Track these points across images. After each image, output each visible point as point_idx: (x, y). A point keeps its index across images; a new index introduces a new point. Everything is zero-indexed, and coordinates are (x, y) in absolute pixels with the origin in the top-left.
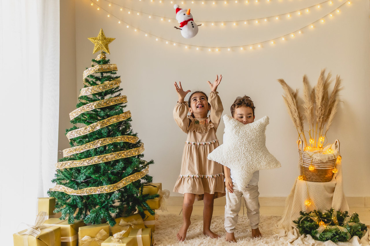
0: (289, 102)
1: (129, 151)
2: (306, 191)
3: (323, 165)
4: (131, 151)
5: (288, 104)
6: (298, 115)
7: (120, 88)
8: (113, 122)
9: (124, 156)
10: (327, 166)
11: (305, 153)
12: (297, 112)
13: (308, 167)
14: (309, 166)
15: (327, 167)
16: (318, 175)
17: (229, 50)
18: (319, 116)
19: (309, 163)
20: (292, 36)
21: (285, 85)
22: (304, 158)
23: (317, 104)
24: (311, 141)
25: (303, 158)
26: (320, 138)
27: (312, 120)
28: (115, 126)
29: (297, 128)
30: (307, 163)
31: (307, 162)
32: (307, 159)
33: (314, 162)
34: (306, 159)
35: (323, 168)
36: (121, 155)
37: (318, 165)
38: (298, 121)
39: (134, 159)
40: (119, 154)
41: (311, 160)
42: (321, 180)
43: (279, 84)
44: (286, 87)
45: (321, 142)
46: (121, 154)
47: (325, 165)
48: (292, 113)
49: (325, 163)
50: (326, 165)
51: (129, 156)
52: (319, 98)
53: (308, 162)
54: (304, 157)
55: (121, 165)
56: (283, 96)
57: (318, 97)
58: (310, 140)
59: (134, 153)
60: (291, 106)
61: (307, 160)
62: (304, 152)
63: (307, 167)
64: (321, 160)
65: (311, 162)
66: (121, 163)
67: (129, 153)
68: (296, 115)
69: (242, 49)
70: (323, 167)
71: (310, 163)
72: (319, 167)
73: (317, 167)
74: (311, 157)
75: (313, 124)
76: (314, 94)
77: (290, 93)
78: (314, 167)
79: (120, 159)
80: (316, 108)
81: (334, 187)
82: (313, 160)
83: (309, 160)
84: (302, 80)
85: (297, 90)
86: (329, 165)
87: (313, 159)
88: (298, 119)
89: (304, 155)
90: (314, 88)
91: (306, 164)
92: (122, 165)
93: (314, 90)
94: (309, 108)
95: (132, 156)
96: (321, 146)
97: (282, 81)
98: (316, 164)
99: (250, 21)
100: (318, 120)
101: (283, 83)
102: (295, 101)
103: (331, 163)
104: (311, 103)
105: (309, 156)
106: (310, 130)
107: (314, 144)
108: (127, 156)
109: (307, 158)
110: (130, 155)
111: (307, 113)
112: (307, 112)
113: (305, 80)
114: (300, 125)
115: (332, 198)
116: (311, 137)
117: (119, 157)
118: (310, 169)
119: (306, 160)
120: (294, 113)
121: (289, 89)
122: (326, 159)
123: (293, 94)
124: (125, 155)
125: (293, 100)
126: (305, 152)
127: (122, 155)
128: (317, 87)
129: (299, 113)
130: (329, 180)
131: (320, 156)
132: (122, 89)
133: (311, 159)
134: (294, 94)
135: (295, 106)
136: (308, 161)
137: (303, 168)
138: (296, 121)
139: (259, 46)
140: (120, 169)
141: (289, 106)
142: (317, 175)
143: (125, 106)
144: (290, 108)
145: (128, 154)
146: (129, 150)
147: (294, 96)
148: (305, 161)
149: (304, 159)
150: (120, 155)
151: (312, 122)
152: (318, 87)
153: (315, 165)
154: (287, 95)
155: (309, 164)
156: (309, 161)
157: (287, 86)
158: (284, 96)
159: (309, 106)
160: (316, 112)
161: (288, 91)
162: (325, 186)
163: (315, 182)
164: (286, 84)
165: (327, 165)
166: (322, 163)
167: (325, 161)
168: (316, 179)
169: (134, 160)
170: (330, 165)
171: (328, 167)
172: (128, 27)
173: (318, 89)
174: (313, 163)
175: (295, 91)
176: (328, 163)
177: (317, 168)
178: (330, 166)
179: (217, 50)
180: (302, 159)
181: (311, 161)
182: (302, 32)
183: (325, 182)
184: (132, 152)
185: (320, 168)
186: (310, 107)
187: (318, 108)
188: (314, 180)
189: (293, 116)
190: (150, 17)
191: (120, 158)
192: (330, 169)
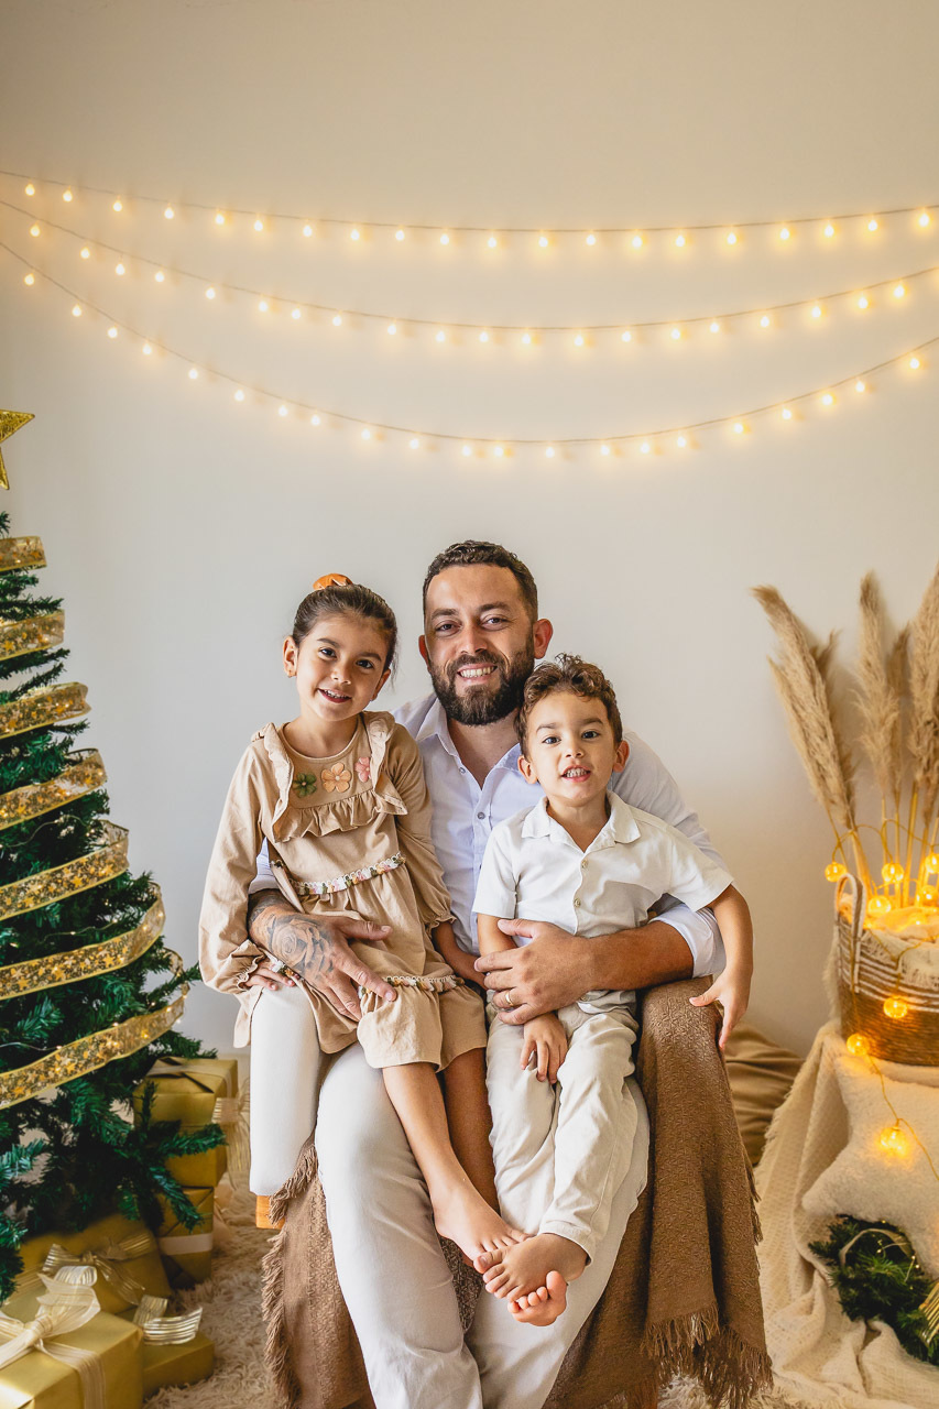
0: (795, 687)
1: (87, 953)
4: (96, 950)
5: (792, 697)
6: (836, 753)
7: (53, 650)
8: (10, 820)
9: (63, 975)
11: (869, 941)
12: (831, 738)
13: (881, 999)
14: (886, 997)
16: (922, 1037)
17: (550, 452)
18: (925, 761)
19: (884, 982)
20: (826, 401)
21: (785, 615)
22: (864, 959)
23: (915, 703)
24: (892, 874)
25: (858, 958)
26: (927, 859)
27: (893, 774)
28: (22, 837)
29: (829, 811)
30: (874, 983)
31: (875, 978)
32: (876, 965)
33: (911, 984)
34: (872, 963)
36: (48, 972)
37: (924, 994)
38: (834, 782)
39: (110, 983)
40: (37, 967)
41: (895, 972)
42: (933, 1055)
43: (758, 609)
44: (787, 623)
45: (931, 875)
46: (48, 966)
48: (806, 740)
51: (84, 976)
52: (925, 677)
53: (879, 980)
54: (862, 954)
55: (48, 1017)
56: (771, 662)
57: (921, 669)
58: (886, 867)
59: (108, 960)
60: (803, 708)
61: (877, 968)
62: (864, 932)
63: (876, 997)
66: (47, 1006)
67: (87, 961)
68: (826, 750)
69: (605, 450)
71: (894, 986)
72: (928, 1006)
73: (923, 1005)
74: (897, 961)
75: (896, 794)
76: (904, 656)
77: (802, 651)
78: (908, 1003)
79: (42, 991)
80: (913, 720)
82: (903, 975)
83: (884, 972)
84: (857, 594)
85: (831, 636)
87: (904, 971)
88: (832, 770)
89: (862, 946)
90: (906, 631)
91: (869, 985)
92: (53, 1015)
93: (903, 640)
94: (883, 723)
95: (100, 971)
96: (929, 897)
97: (770, 598)
98: (919, 993)
99: (645, 327)
100: (919, 776)
101: (773, 606)
102: (821, 687)
104: (890, 696)
105: (886, 954)
106: (884, 819)
107: (902, 885)
108: (77, 975)
109: (878, 962)
110: (91, 971)
111: (875, 745)
112: (873, 739)
113: (869, 596)
114: (842, 798)
116: (887, 851)
117: (38, 980)
118: (888, 1012)
119: (873, 970)
120: (819, 740)
121: (800, 633)
123: (813, 651)
124: (67, 971)
125: (813, 682)
126: (867, 933)
127: (55, 969)
128: (919, 625)
129: (838, 743)
132: (63, 653)
133: (896, 968)
134: (819, 653)
135: (824, 712)
136: (883, 975)
137: (855, 1000)
138: (823, 777)
139: (681, 442)
140: (45, 1035)
141: (794, 708)
142: (917, 1036)
143: (82, 726)
144: (799, 716)
145: (82, 966)
146: (87, 947)
147: (820, 661)
148: (867, 971)
149: (861, 962)
150: (42, 971)
151: (893, 786)
152: (924, 628)
154: (788, 658)
155: (884, 988)
156: (888, 977)
157: (790, 617)
158: (777, 661)
159: (883, 714)
160: (912, 739)
161: (794, 643)
163: (906, 1062)
164: (785, 609)
168: (912, 1054)
169: (113, 986)
172: (113, 333)
173: (923, 638)
174: (904, 985)
175: (824, 641)
177: (920, 1009)
179: (498, 452)
180: (853, 962)
181: (894, 975)
182: (872, 388)
184: (102, 953)
185: (932, 1010)
186: (887, 716)
187: (921, 724)
188: (901, 1056)
189: (810, 755)
190: (211, 294)
191: (44, 986)
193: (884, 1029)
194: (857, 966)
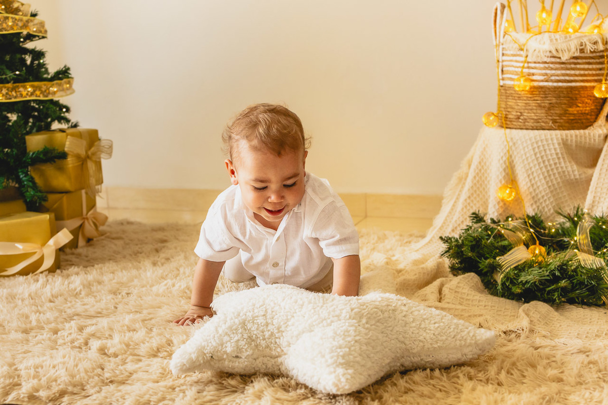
2: (504, 159)
3: (563, 72)
10: (576, 75)
11: (506, 41)
13: (514, 83)
14: (514, 80)
15: (576, 78)
16: (544, 107)
19: (516, 69)
22: (505, 58)
24: (542, 18)
25: (500, 60)
32: (511, 58)
33: (533, 65)
34: (508, 58)
35: (560, 84)
37: (544, 71)
41: (523, 59)
42: (554, 121)
47: (568, 72)
49: (569, 66)
50: (573, 72)
53: (513, 69)
58: (538, 13)
61: (511, 61)
62: (504, 37)
63: (512, 83)
64: (555, 53)
65: (521, 65)
70: (562, 78)
71: (521, 70)
72: (547, 81)
73: (542, 81)
74: (523, 50)
78: (532, 80)
81: (600, 147)
82: (529, 59)
83: (517, 61)
86: (582, 72)
87: (527, 56)
91: (507, 76)
98: (539, 72)
103: (590, 67)
105: (516, 45)
109: (512, 55)
115: (588, 181)
119: (509, 63)
122: (569, 51)
126: (506, 36)
130: (584, 122)
131: (551, 40)
133: (522, 56)
136: (515, 64)
137: (503, 92)
142: (539, 105)
148: (507, 66)
149: (503, 61)
153: (533, 75)
155: (515, 73)
156: (519, 64)
162: (565, 144)
163: (533, 129)
165: (577, 72)
166: (558, 66)
167: (565, 57)
168: (537, 121)
170: (586, 72)
171: (581, 78)
174: (528, 68)
176: (578, 66)
177: (542, 84)
178: (589, 78)
181: (522, 62)
183: (569, 129)
188: (530, 124)
192: (586, 87)
193: (518, 105)
194: (501, 64)
